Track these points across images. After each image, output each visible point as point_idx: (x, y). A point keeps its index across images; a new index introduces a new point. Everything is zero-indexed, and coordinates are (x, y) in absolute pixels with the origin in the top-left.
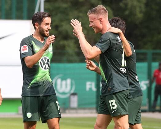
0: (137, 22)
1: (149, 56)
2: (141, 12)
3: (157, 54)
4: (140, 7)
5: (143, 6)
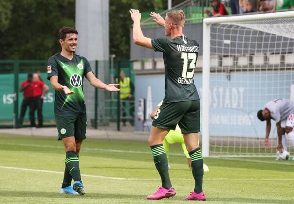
0: (3, 30)
1: (16, 68)
2: (7, 19)
3: (24, 64)
4: (6, 14)
5: (9, 12)
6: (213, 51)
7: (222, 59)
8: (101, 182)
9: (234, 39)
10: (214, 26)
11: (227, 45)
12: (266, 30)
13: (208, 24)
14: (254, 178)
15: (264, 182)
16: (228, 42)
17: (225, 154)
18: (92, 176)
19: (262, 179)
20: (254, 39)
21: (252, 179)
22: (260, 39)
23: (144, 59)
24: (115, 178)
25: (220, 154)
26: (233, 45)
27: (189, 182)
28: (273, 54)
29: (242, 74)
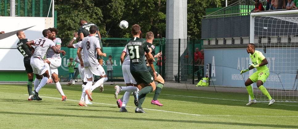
6: (256, 33)
7: (261, 39)
8: (186, 117)
9: (269, 26)
10: (257, 18)
11: (265, 30)
12: (290, 21)
13: (253, 17)
14: (283, 115)
15: (290, 118)
16: (266, 28)
17: (264, 100)
18: (179, 113)
19: (289, 117)
20: (283, 27)
21: (283, 116)
22: (287, 27)
23: (210, 39)
24: (194, 115)
25: (260, 100)
26: (269, 30)
27: (242, 118)
28: (295, 36)
29: (274, 49)
